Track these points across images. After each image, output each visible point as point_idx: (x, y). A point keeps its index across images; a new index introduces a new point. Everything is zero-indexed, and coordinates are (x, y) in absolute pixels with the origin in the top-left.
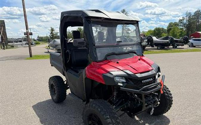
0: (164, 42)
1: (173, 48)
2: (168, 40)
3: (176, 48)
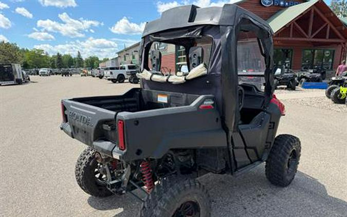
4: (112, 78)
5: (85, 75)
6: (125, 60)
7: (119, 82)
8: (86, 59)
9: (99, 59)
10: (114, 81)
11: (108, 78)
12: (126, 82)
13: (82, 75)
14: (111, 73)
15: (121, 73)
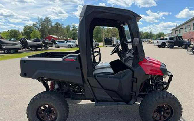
0: (37, 44)
1: (45, 49)
2: (40, 42)
3: (47, 49)
4: (158, 45)
5: (150, 43)
6: (175, 34)
7: (162, 47)
8: (156, 34)
9: (165, 34)
10: (159, 46)
11: (156, 44)
12: (166, 48)
13: (148, 43)
14: (158, 42)
15: (163, 42)
